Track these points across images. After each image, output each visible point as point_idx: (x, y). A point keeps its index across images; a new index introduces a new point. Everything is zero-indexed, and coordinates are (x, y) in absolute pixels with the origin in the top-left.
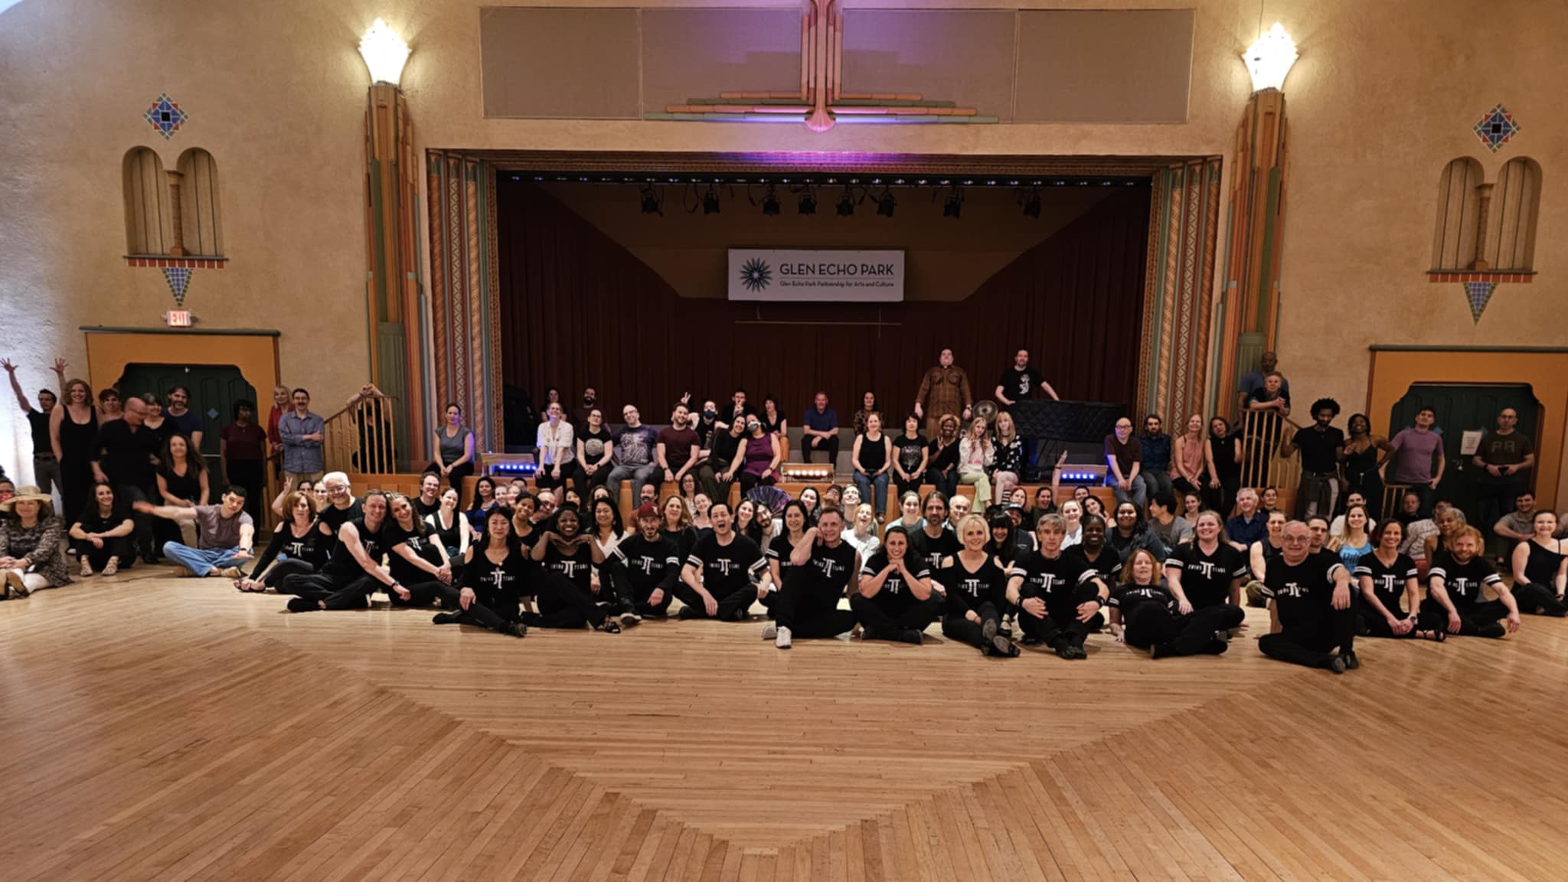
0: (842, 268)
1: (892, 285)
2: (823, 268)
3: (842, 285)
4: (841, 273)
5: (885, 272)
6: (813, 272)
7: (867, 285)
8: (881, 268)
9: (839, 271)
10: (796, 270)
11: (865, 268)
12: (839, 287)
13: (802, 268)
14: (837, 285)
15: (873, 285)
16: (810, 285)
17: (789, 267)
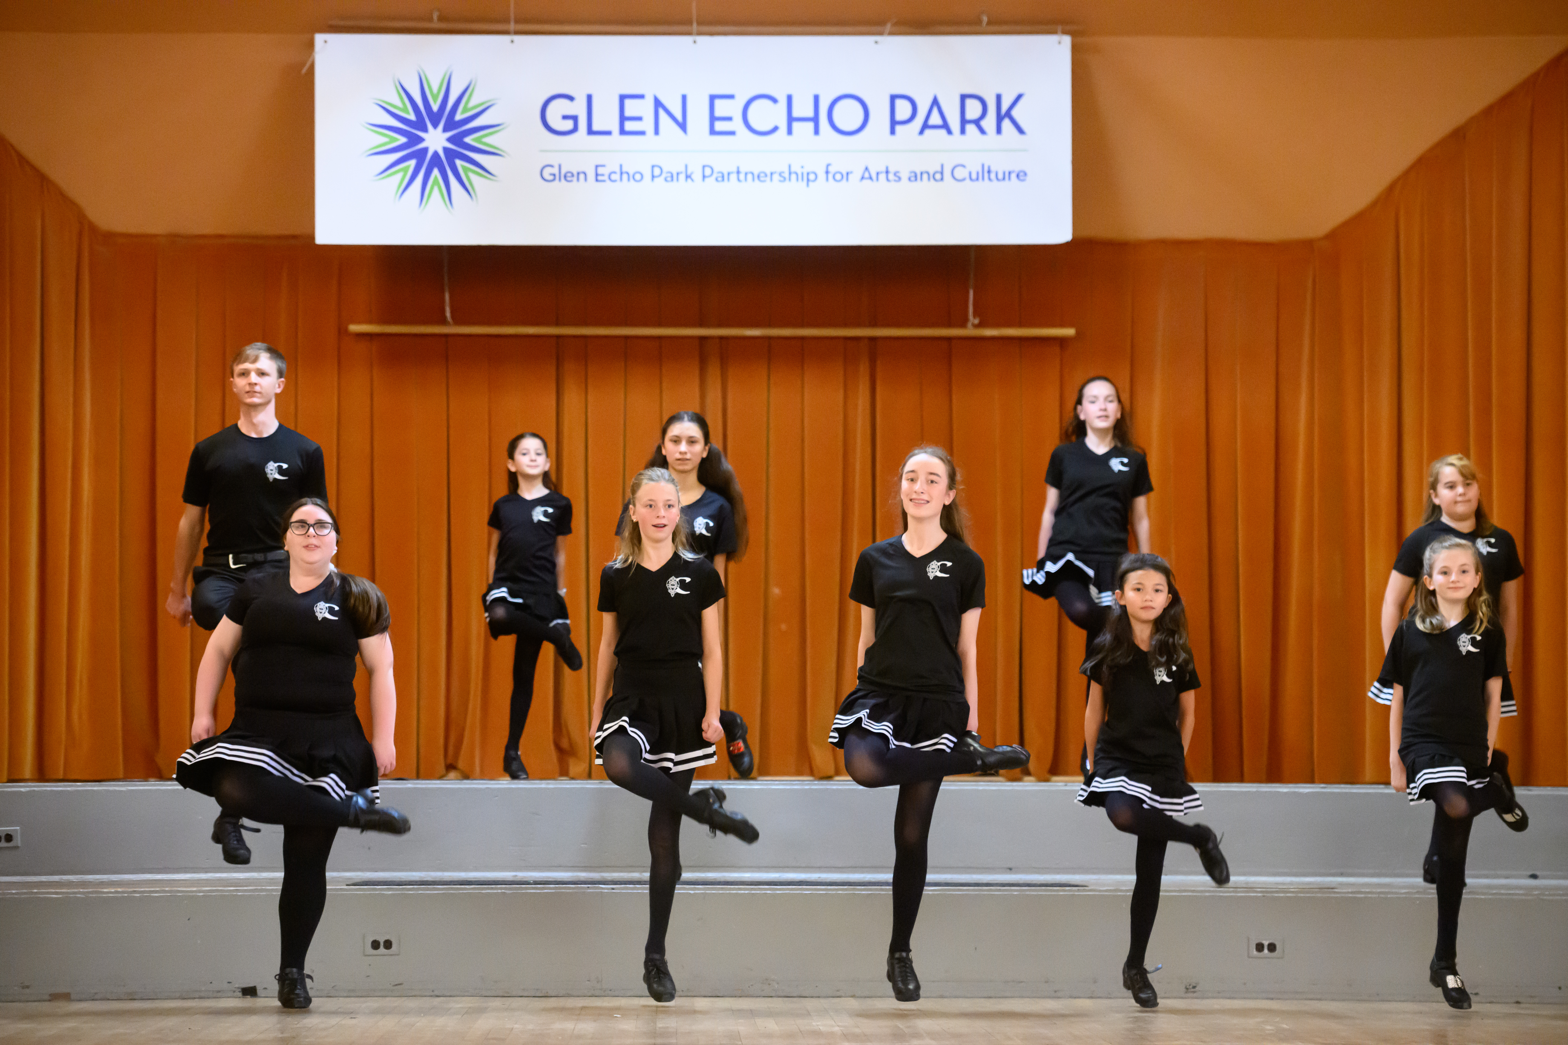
0: (802, 108)
1: (1021, 175)
2: (722, 107)
3: (808, 178)
4: (803, 129)
5: (989, 123)
6: (683, 126)
7: (915, 177)
8: (973, 110)
9: (791, 119)
10: (606, 118)
11: (903, 110)
12: (796, 187)
13: (632, 107)
14: (787, 175)
15: (938, 176)
16: (672, 177)
17: (579, 108)
